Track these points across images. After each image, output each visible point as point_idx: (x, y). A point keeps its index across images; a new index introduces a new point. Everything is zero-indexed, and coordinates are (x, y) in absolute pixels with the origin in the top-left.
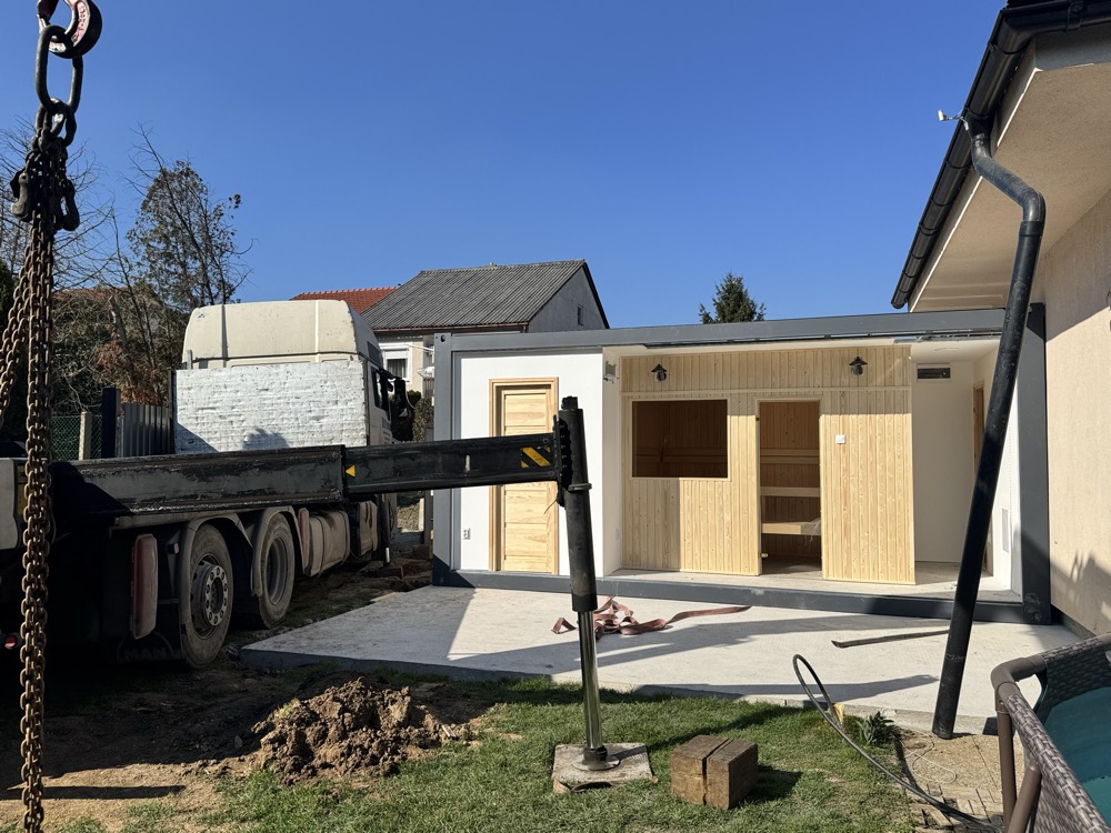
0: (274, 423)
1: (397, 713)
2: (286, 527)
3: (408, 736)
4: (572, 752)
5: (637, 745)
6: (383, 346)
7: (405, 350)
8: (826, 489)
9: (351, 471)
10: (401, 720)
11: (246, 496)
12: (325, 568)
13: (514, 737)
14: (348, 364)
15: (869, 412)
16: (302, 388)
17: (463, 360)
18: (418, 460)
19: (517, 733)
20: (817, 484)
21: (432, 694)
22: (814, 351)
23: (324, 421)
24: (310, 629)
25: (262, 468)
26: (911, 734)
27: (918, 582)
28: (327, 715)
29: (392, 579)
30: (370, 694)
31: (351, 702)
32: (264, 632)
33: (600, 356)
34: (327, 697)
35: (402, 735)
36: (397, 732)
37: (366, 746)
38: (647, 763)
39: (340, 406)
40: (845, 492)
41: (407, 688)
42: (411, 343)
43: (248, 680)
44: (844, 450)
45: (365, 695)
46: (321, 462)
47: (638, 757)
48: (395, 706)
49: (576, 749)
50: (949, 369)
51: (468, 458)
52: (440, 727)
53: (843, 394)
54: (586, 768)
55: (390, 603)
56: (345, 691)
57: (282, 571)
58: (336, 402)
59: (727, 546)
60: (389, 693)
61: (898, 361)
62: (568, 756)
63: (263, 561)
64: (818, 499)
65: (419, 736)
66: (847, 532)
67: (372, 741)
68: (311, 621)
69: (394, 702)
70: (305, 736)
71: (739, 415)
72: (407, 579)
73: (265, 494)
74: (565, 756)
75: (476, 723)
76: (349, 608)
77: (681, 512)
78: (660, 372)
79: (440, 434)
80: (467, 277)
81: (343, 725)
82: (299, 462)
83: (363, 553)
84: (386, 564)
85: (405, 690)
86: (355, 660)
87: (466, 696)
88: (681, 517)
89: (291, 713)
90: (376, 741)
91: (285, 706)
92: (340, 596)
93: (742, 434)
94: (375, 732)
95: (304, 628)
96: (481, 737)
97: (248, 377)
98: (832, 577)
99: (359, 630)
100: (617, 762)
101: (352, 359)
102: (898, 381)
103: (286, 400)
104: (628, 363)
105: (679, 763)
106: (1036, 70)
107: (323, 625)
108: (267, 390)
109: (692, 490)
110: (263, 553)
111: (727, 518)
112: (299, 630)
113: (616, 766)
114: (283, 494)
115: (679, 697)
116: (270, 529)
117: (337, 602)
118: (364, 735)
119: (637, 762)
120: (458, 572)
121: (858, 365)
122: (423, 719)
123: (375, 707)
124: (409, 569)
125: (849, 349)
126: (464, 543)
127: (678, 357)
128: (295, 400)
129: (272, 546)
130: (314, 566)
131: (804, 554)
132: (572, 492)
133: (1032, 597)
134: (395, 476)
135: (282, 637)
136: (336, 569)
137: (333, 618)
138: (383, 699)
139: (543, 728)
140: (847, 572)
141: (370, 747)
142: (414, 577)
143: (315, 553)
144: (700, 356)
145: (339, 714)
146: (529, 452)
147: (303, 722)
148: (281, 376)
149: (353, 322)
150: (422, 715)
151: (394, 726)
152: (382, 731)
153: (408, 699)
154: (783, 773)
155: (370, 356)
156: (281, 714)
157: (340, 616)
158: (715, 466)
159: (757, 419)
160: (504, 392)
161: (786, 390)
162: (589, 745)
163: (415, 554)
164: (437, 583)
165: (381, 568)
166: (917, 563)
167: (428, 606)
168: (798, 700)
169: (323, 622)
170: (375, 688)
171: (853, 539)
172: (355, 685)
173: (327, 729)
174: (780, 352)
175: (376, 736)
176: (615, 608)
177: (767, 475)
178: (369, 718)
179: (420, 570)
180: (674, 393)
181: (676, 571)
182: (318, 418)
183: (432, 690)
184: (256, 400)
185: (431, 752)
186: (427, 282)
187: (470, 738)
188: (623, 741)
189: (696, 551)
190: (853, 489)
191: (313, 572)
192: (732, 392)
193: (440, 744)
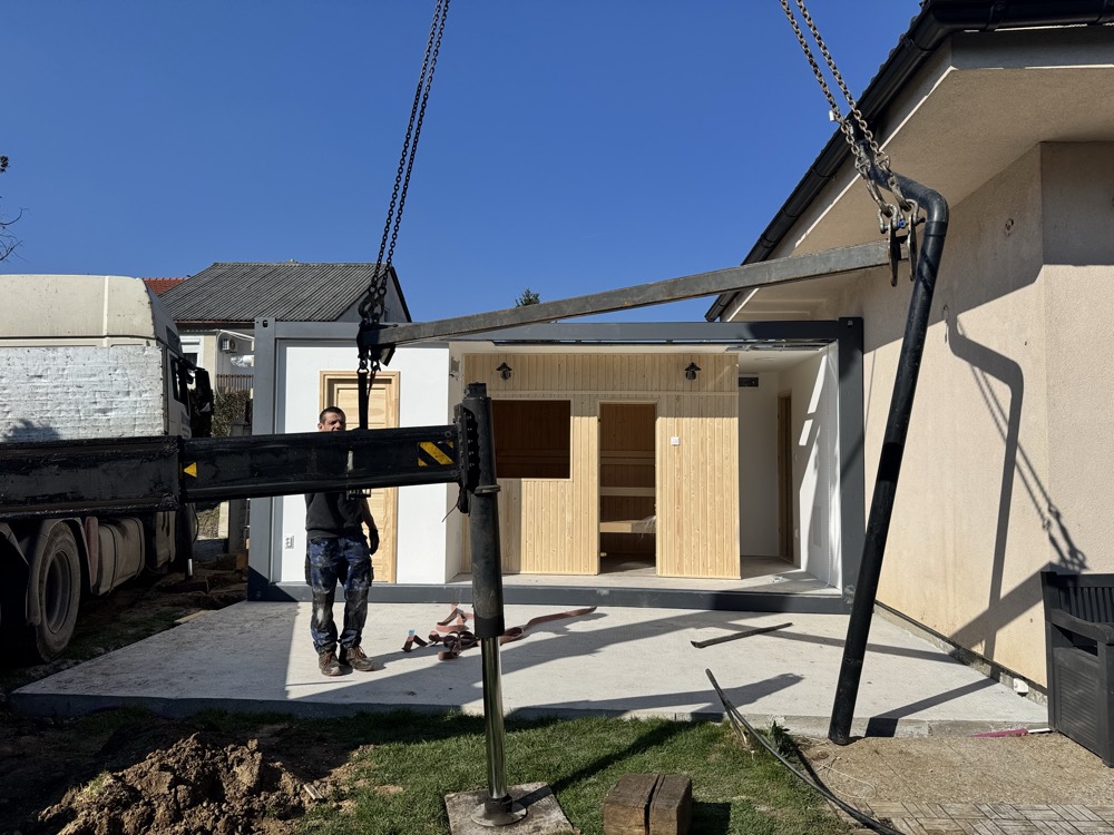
0: (49, 415)
1: (245, 776)
2: (70, 538)
3: (264, 806)
4: (466, 801)
5: (538, 785)
6: (183, 339)
7: (198, 344)
8: (661, 488)
9: (191, 470)
10: (252, 785)
11: (38, 502)
12: (115, 585)
13: (393, 789)
14: (144, 350)
15: (701, 415)
16: (85, 376)
17: (288, 349)
18: (284, 457)
19: (395, 784)
20: (653, 485)
21: (277, 740)
22: (653, 356)
23: (112, 414)
24: (103, 662)
25: (63, 465)
26: (808, 743)
27: (744, 575)
28: (154, 790)
29: (196, 594)
30: (208, 754)
31: (184, 769)
32: (41, 668)
33: (447, 350)
34: (150, 763)
35: (256, 806)
36: (249, 802)
37: (208, 827)
38: (558, 808)
39: (133, 397)
40: (679, 492)
41: (256, 742)
42: (202, 337)
43: (25, 739)
44: (678, 452)
45: (202, 757)
46: (149, 457)
47: (545, 801)
48: (243, 767)
49: (470, 798)
50: (757, 379)
51: (350, 455)
52: (302, 788)
53: (678, 398)
54: (490, 823)
55: (201, 624)
56: (175, 754)
57: (64, 591)
58: (128, 393)
59: (568, 546)
60: (233, 750)
61: (727, 368)
62: (462, 808)
63: (41, 582)
64: (654, 499)
65: (278, 805)
66: (679, 531)
67: (217, 819)
68: (102, 650)
69: (240, 761)
70: (122, 824)
71: (582, 416)
72: (215, 593)
73: (67, 499)
74: (458, 808)
75: (341, 773)
76: (149, 633)
77: (523, 513)
78: (505, 370)
79: (260, 428)
80: (266, 271)
81: (176, 801)
82: (117, 457)
83: (159, 566)
84: (188, 578)
85: (253, 744)
86: (168, 701)
87: (321, 740)
88: (523, 518)
89: (101, 794)
90: (223, 820)
91: (91, 784)
92: (135, 617)
93: (584, 434)
94: (220, 806)
95: (95, 661)
96: (353, 795)
97: (16, 360)
98: (666, 573)
99: (166, 660)
100: (523, 812)
101: (148, 344)
102: (726, 387)
103: (65, 389)
104: (471, 360)
105: (616, 813)
106: (951, 68)
107: (122, 655)
108: (40, 376)
109: (534, 492)
110: (42, 572)
111: (568, 518)
112: (88, 663)
113: (524, 816)
114: (95, 499)
115: (564, 719)
116: (51, 541)
117: (134, 624)
118: (205, 813)
119: (547, 808)
120: (278, 584)
121: (692, 370)
122: (279, 779)
123: (217, 771)
124: (216, 582)
125: (684, 355)
126: (285, 551)
127: (522, 356)
128: (76, 389)
129: (53, 563)
130: (103, 583)
131: (639, 551)
132: (480, 495)
133: (851, 589)
134: (252, 476)
135: (67, 674)
136: (130, 584)
137: (133, 646)
138: (226, 759)
139: (425, 773)
140: (680, 569)
141: (214, 827)
142: (223, 592)
143: (104, 568)
144: (544, 355)
145: (170, 788)
146: (428, 447)
147: (120, 805)
148: (58, 361)
149: (151, 303)
150: (277, 775)
151: (244, 795)
152: (228, 804)
153: (258, 756)
154: (709, 805)
155: (169, 343)
156: (86, 794)
157: (141, 643)
158: (558, 467)
159: (599, 420)
160: (337, 386)
161: (626, 393)
162: (492, 794)
163: (219, 565)
164: (253, 598)
165: (182, 582)
166: (742, 557)
167: (247, 625)
168: (684, 712)
169: (119, 652)
170: (214, 746)
171: (685, 537)
172: (189, 744)
173: (154, 811)
174: (621, 356)
175: (221, 811)
176: (463, 617)
177: (607, 476)
178: (209, 788)
179: (226, 582)
180: (518, 393)
181: (516, 573)
182: (104, 411)
183: (277, 734)
184: (26, 388)
185: (295, 823)
186: (219, 275)
187: (340, 797)
188: (520, 782)
189: (537, 552)
190: (685, 488)
191: (102, 590)
192: (576, 393)
193: (304, 810)
